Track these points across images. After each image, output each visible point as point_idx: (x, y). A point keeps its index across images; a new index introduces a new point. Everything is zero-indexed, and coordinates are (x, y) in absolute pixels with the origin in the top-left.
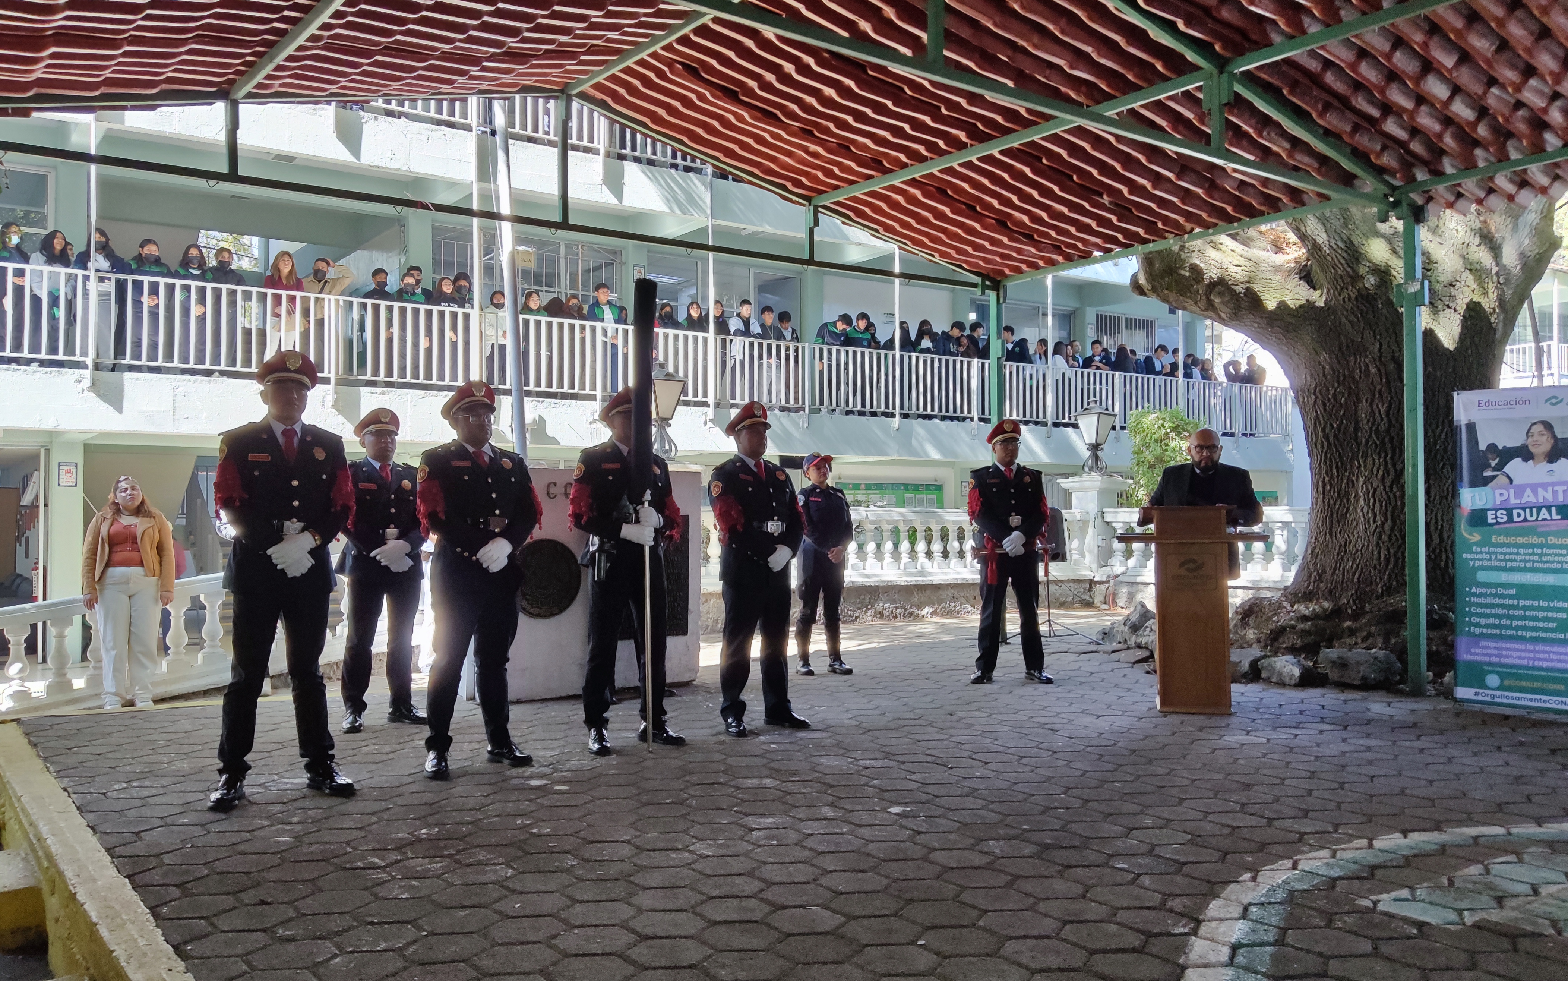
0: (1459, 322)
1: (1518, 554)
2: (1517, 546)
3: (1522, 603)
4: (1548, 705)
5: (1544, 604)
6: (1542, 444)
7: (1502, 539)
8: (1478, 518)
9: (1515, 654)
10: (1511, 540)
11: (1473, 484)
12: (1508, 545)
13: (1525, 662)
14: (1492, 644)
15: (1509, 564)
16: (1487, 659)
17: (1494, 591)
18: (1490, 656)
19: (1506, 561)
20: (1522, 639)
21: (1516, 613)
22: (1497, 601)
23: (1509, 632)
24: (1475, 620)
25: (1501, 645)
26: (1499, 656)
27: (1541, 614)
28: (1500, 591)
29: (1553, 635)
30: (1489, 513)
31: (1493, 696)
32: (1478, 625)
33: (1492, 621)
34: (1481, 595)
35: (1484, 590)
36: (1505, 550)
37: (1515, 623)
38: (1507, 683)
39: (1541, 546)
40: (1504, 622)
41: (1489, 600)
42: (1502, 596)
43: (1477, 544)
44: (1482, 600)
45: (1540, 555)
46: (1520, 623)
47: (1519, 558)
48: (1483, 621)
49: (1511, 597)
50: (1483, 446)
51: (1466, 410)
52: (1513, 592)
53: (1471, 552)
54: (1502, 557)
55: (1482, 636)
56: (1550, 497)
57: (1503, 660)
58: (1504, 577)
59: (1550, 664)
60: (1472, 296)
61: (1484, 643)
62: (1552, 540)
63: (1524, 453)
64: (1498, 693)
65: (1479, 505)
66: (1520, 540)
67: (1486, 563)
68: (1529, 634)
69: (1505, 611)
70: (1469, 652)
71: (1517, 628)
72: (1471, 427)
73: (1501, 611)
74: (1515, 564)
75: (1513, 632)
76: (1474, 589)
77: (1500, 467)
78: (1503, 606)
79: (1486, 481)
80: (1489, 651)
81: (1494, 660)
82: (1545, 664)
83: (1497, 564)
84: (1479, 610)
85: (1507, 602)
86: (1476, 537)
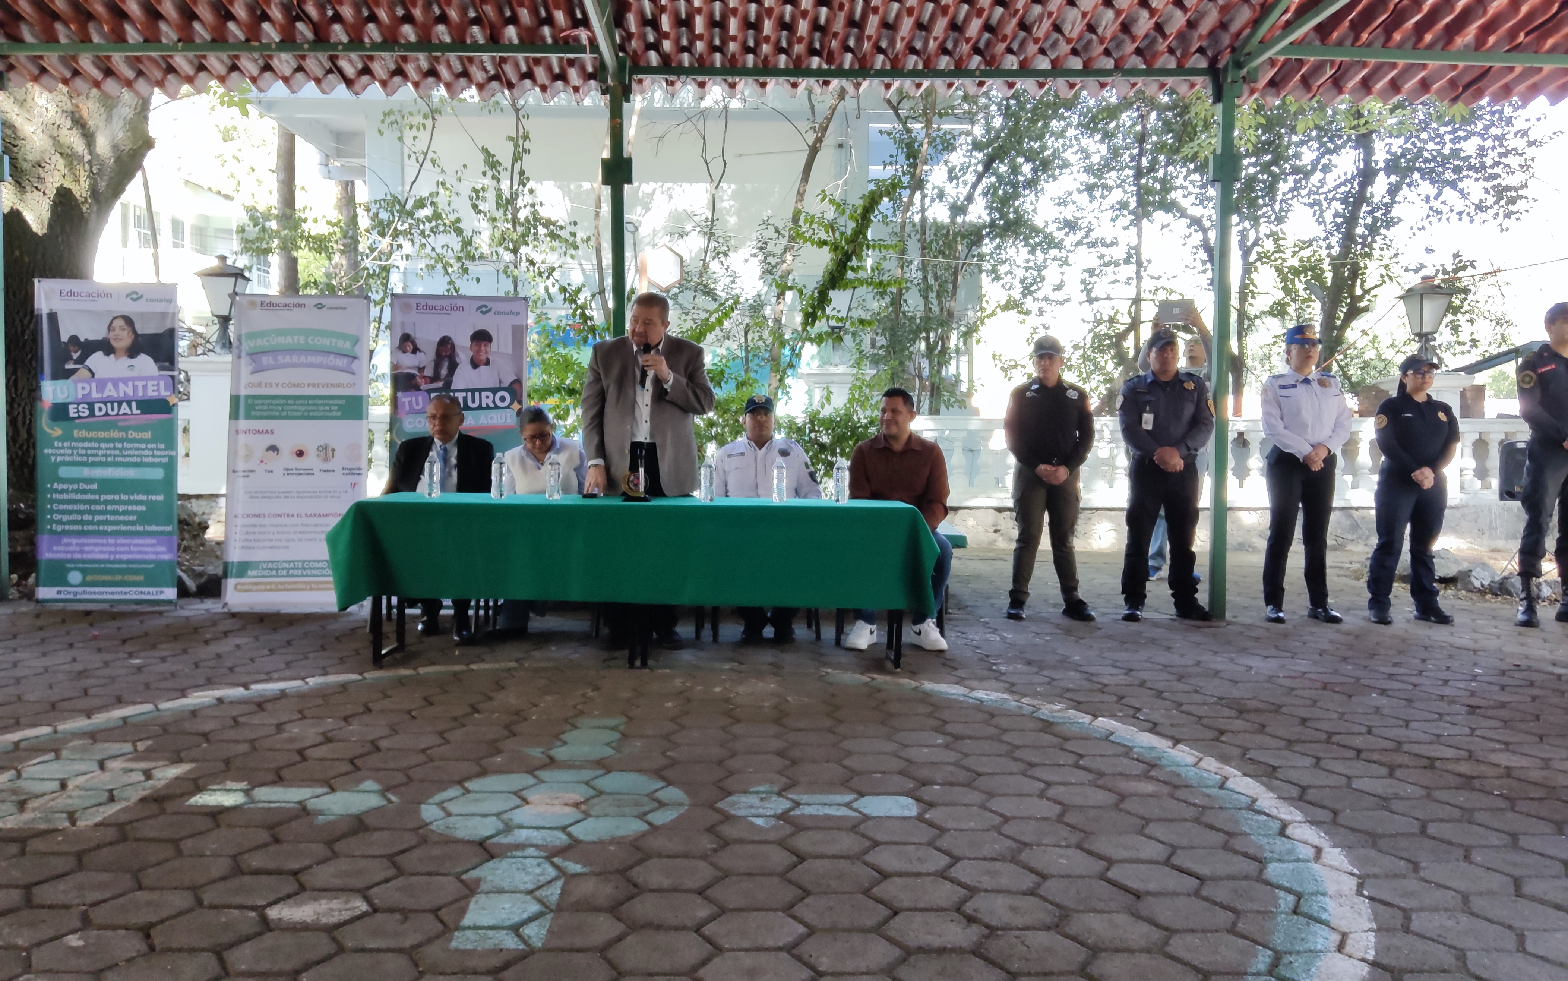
0: (48, 207)
1: (99, 448)
2: (99, 440)
3: (103, 497)
4: (128, 597)
5: (125, 497)
6: (123, 339)
7: (84, 434)
8: (60, 412)
9: (97, 549)
10: (92, 434)
11: (55, 376)
12: (90, 440)
13: (106, 556)
14: (74, 541)
15: (91, 459)
16: (69, 556)
17: (75, 486)
18: (72, 552)
19: (86, 455)
20: (105, 534)
21: (98, 507)
22: (79, 497)
23: (91, 528)
24: (57, 517)
25: (84, 541)
26: (82, 552)
27: (121, 508)
28: (83, 486)
29: (133, 528)
30: (71, 407)
31: (76, 594)
32: (60, 522)
33: (74, 517)
34: (62, 491)
35: (65, 486)
36: (86, 445)
37: (97, 518)
38: (89, 578)
39: (121, 440)
40: (87, 517)
41: (72, 496)
42: (85, 492)
43: (58, 439)
44: (65, 496)
45: (121, 450)
46: (101, 518)
47: (101, 452)
48: (65, 518)
49: (92, 492)
50: (64, 338)
51: (47, 298)
52: (95, 486)
53: (53, 447)
54: (83, 452)
55: (64, 533)
56: (130, 392)
57: (85, 556)
58: (86, 472)
59: (130, 557)
60: (62, 181)
61: (66, 540)
62: (132, 434)
63: (106, 347)
64: (81, 589)
65: (61, 398)
66: (102, 435)
67: (67, 459)
68: (110, 528)
69: (87, 507)
70: (50, 550)
71: (99, 523)
72: (53, 317)
73: (82, 507)
74: (97, 459)
75: (95, 527)
76: (55, 486)
77: (81, 360)
78: (85, 502)
79: (67, 374)
80: (71, 548)
81: (77, 556)
82: (125, 557)
83: (79, 459)
84: (61, 507)
85: (89, 497)
86: (58, 432)
